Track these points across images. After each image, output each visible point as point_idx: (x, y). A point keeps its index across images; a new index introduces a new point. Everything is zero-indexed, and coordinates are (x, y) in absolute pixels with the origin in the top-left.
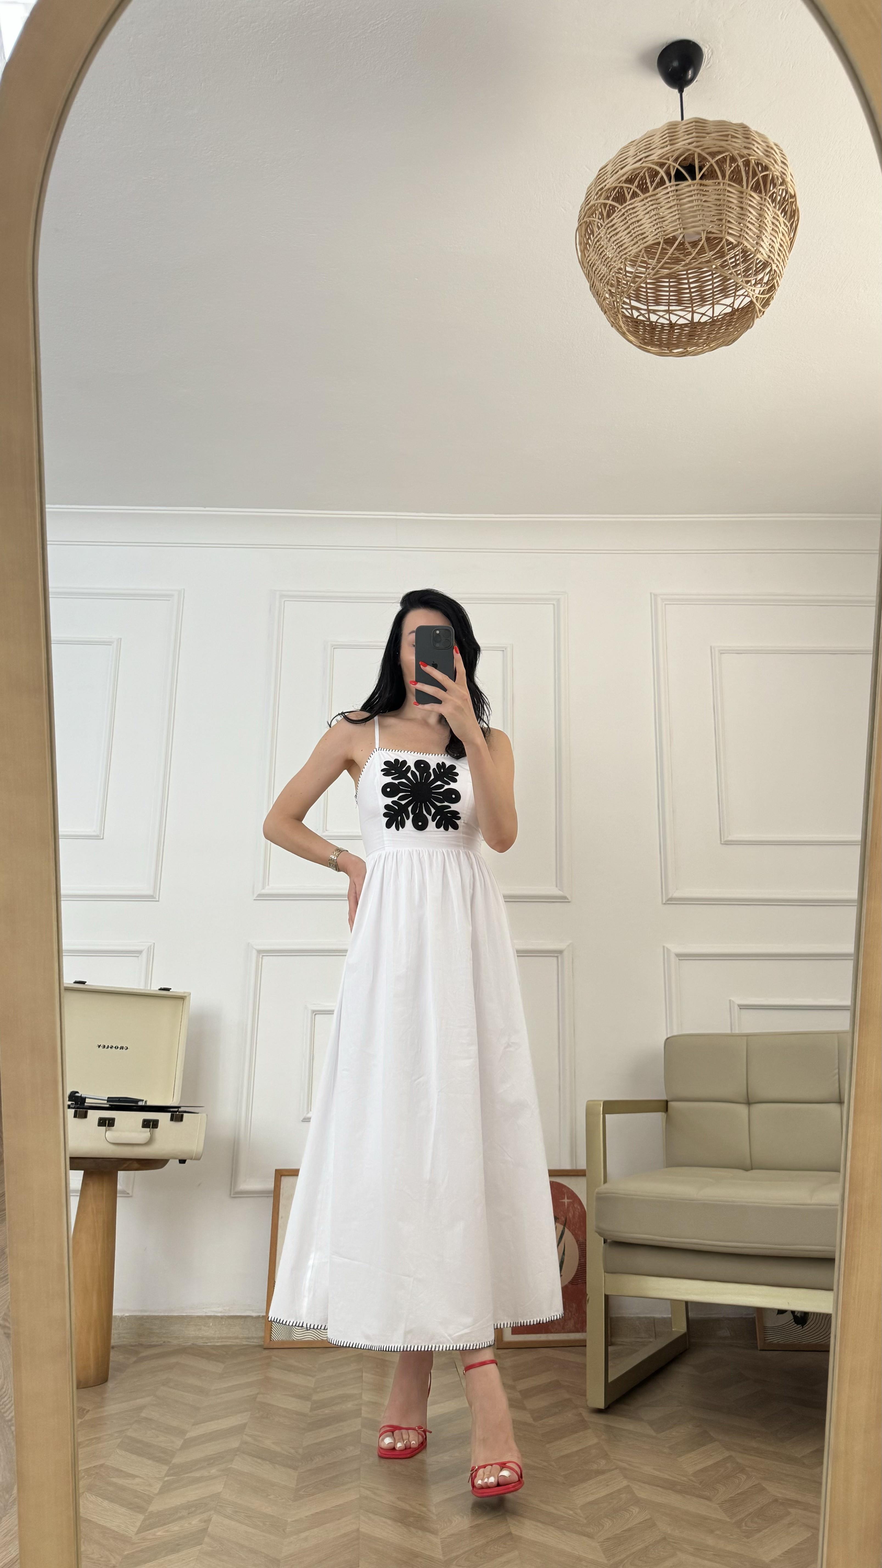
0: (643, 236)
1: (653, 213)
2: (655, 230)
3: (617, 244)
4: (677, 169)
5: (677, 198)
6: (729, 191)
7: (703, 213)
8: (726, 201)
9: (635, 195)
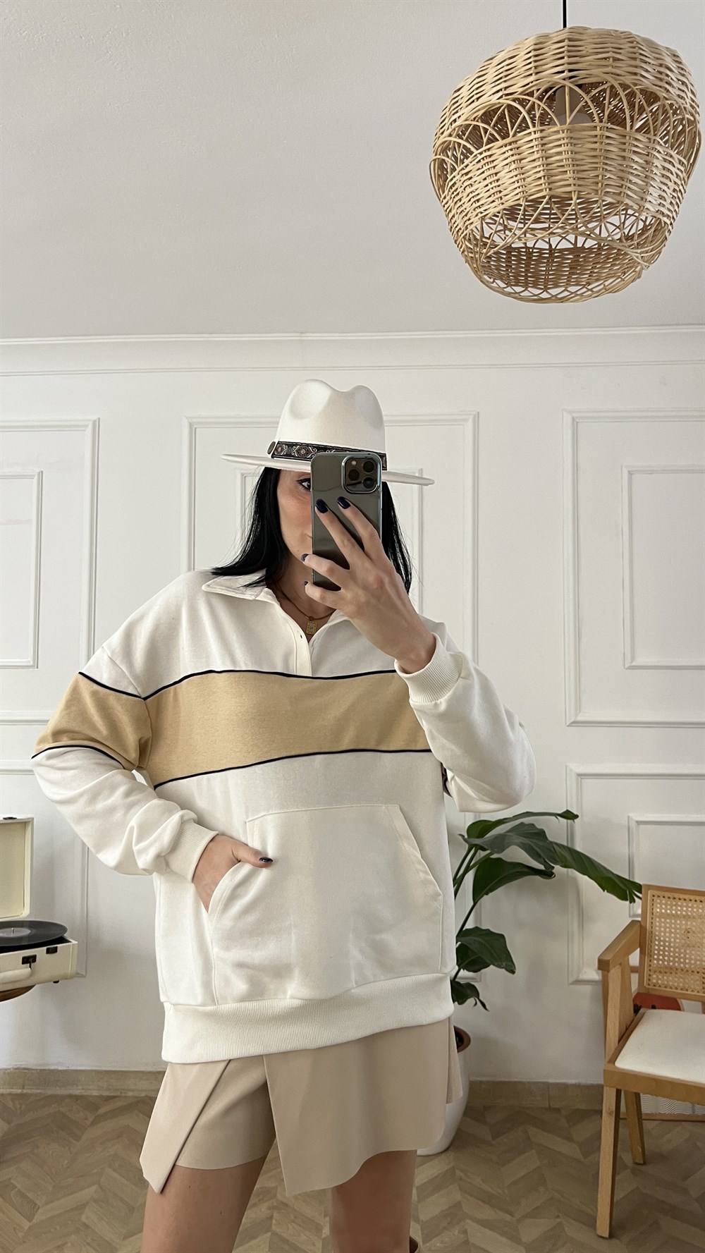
0: (502, 194)
1: (513, 166)
2: (516, 188)
3: (473, 197)
4: (544, 109)
5: (542, 148)
6: (608, 137)
7: (576, 168)
8: (603, 151)
9: (492, 140)
